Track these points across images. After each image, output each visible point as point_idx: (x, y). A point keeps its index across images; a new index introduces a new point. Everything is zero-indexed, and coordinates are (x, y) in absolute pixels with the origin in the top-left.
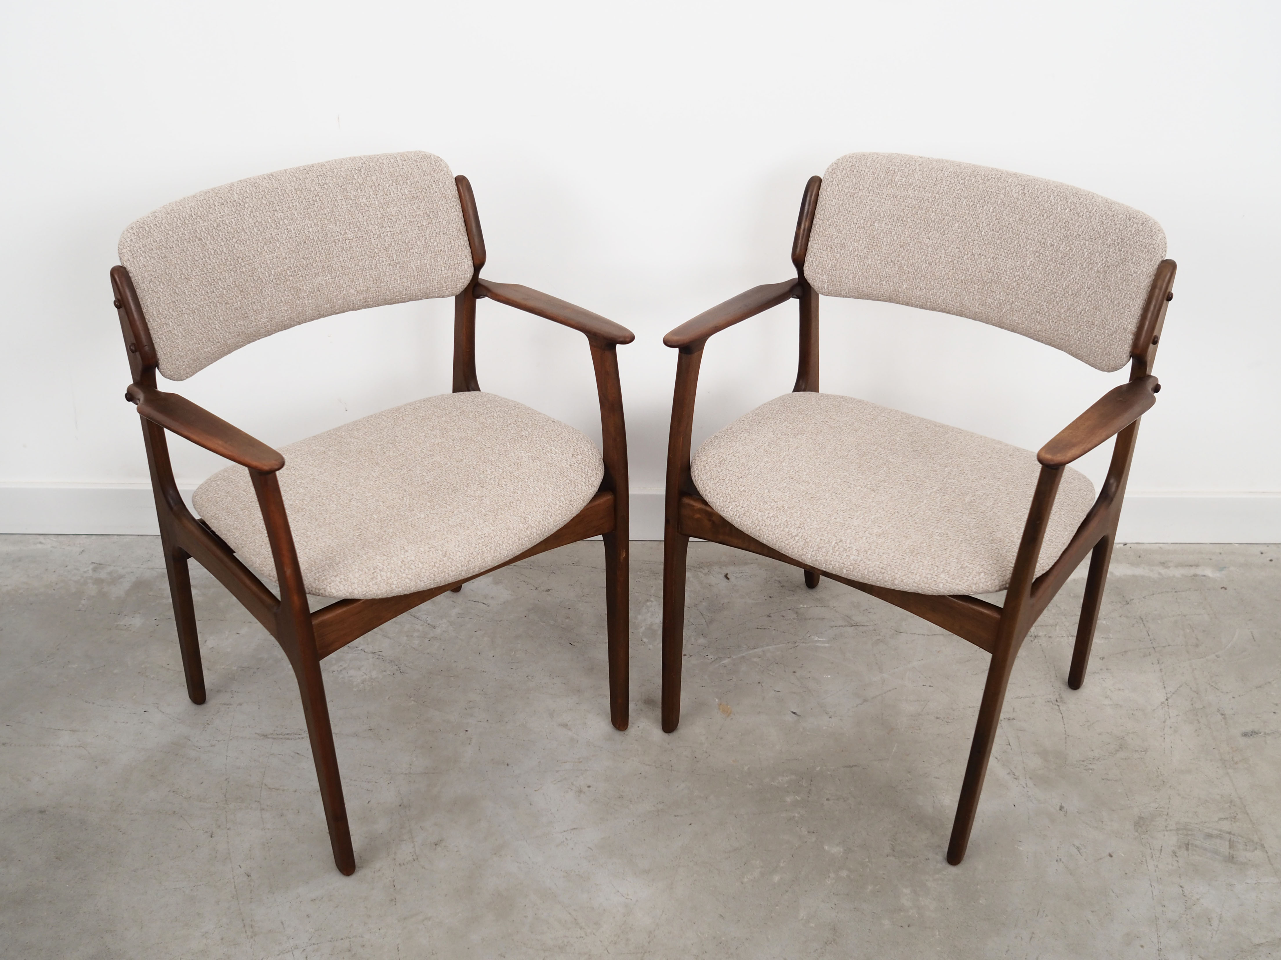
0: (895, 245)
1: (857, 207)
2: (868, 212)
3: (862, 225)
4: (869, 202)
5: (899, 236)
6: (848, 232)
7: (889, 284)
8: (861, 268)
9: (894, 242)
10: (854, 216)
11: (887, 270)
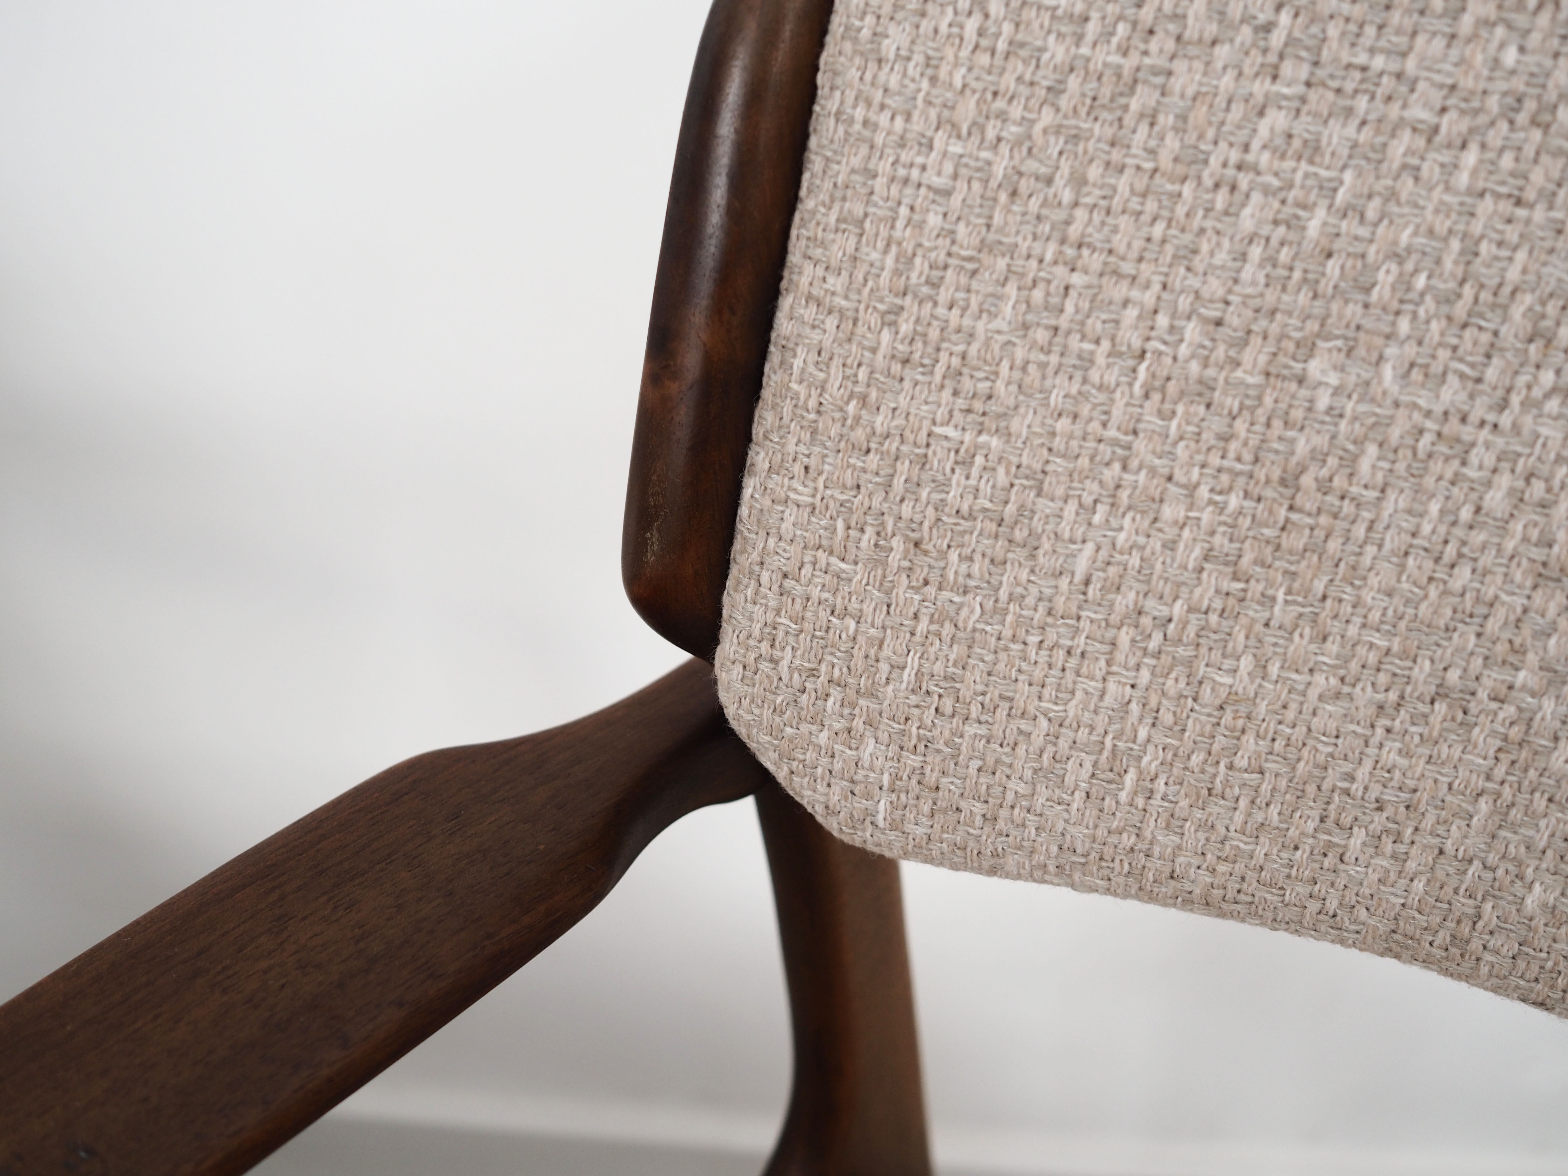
0: (1487, 559)
1: (1151, 206)
2: (1256, 252)
3: (1194, 367)
4: (1265, 158)
5: (1538, 489)
6: (1063, 425)
7: (1400, 859)
8: (1167, 718)
9: (1478, 537)
10: (1119, 291)
11: (1390, 756)
